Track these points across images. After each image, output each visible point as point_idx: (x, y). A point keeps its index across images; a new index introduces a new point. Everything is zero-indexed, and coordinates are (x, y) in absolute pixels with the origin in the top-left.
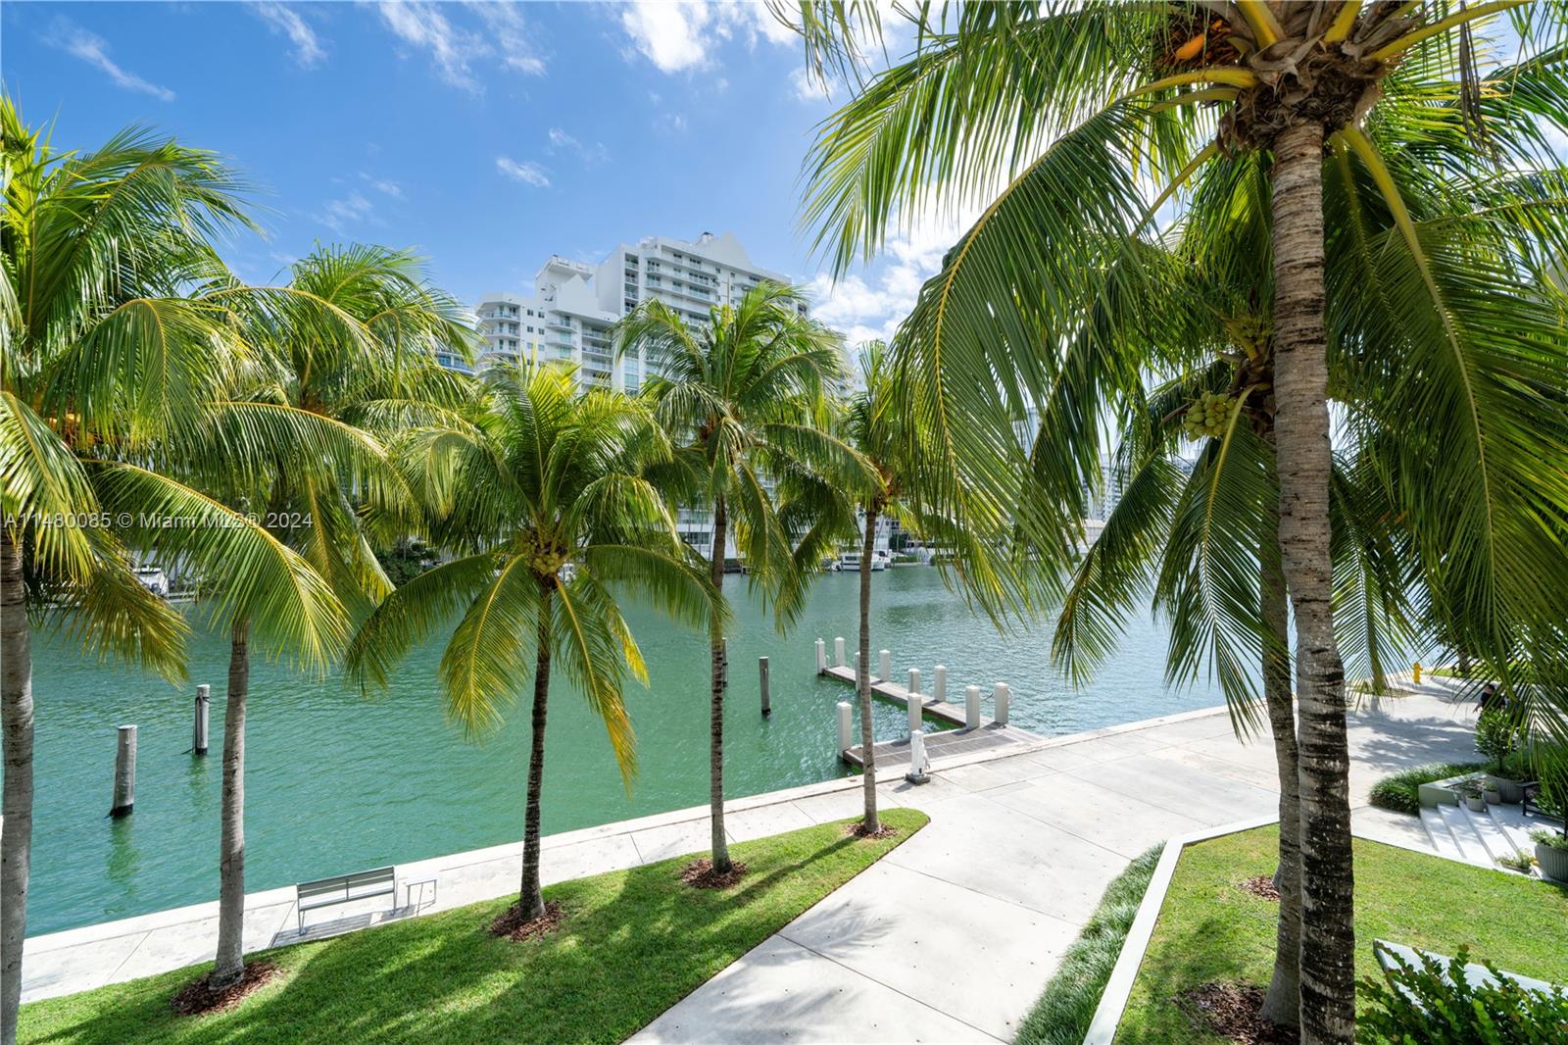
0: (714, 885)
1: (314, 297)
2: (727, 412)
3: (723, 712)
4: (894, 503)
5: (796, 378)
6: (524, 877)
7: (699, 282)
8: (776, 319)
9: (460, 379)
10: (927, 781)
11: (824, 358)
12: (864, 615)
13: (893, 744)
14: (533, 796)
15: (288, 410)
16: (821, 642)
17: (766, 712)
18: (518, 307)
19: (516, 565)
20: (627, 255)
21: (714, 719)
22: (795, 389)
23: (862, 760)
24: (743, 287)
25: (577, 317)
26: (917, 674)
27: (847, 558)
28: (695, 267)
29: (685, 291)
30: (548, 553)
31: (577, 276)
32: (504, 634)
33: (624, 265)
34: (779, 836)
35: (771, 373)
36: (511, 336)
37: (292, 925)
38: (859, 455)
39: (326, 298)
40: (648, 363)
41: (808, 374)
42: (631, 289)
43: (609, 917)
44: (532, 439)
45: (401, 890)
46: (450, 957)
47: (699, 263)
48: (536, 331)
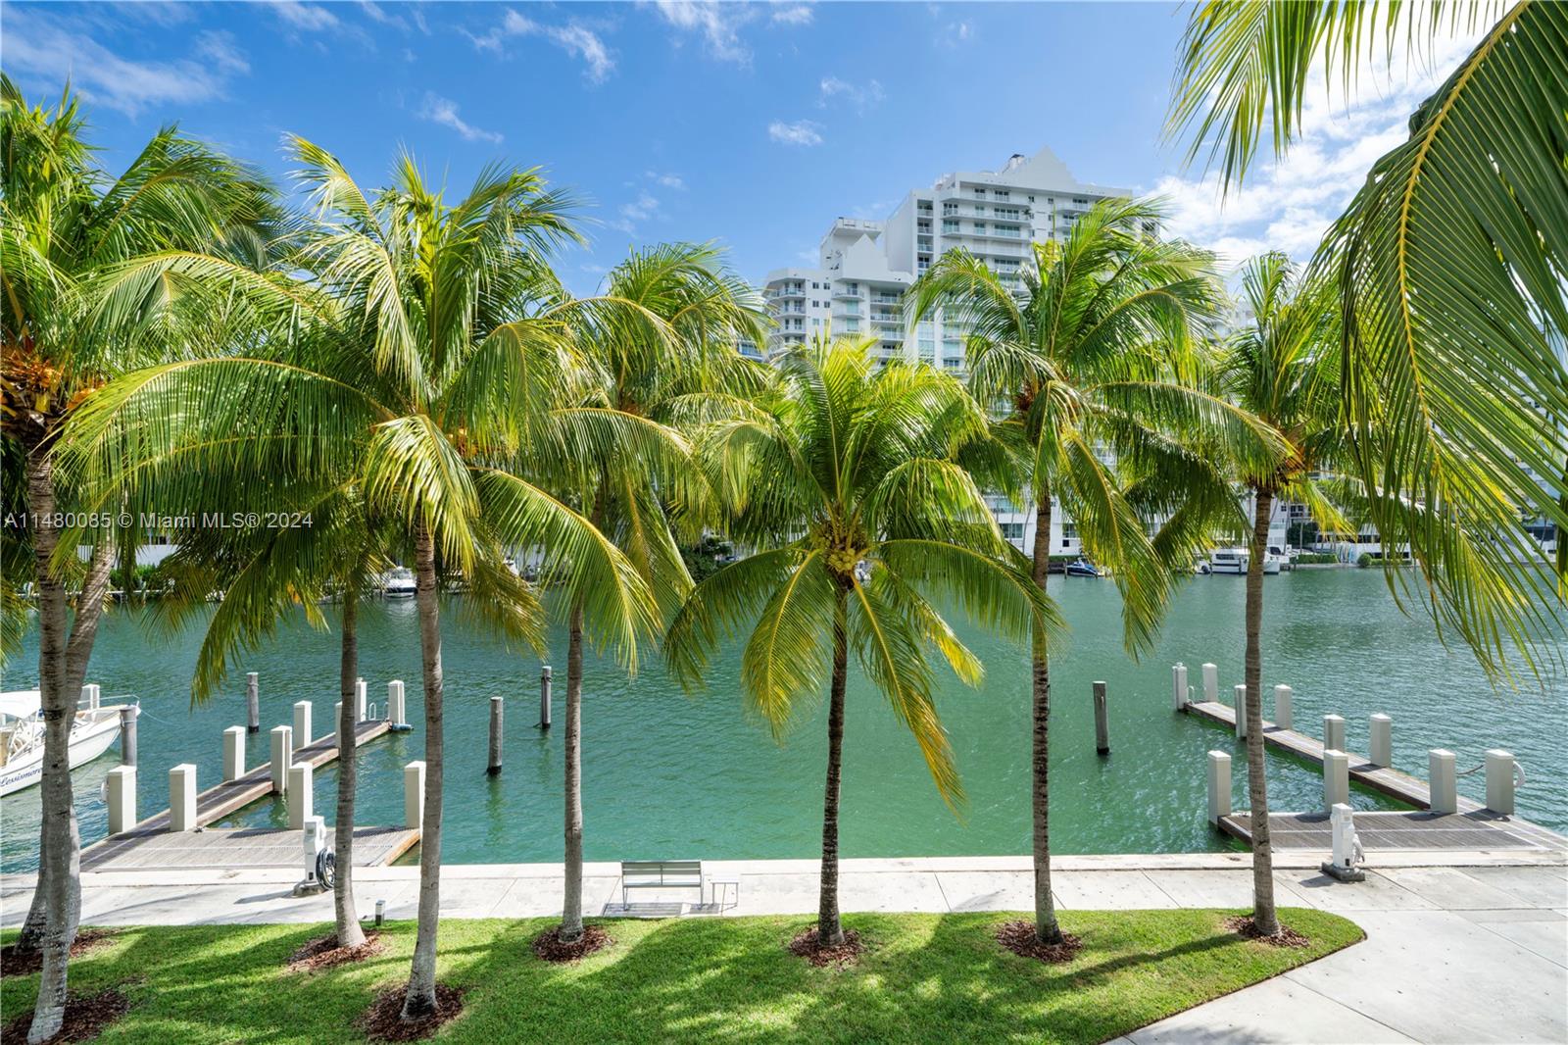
0: (1039, 955)
1: (629, 302)
2: (1053, 374)
3: (1047, 745)
4: (1302, 482)
5: (1149, 321)
6: (822, 899)
7: (1006, 218)
8: (1120, 248)
9: (754, 368)
10: (1360, 879)
11: (1191, 291)
12: (1253, 636)
13: (1302, 819)
14: (831, 812)
15: (611, 414)
16: (1181, 667)
17: (1103, 752)
18: (804, 281)
19: (811, 560)
20: (919, 201)
21: (1036, 753)
22: (1148, 335)
23: (1249, 834)
24: (1068, 215)
25: (864, 282)
26: (1339, 724)
27: (1219, 557)
28: (1003, 200)
29: (990, 232)
30: (843, 549)
31: (865, 236)
32: (801, 633)
33: (916, 213)
34: (1126, 913)
35: (1112, 318)
36: (797, 313)
37: (618, 898)
38: (1245, 414)
39: (637, 300)
40: (945, 325)
41: (1166, 313)
42: (925, 241)
43: (915, 966)
44: (826, 424)
45: (707, 886)
46: (753, 965)
47: (1006, 194)
48: (821, 304)
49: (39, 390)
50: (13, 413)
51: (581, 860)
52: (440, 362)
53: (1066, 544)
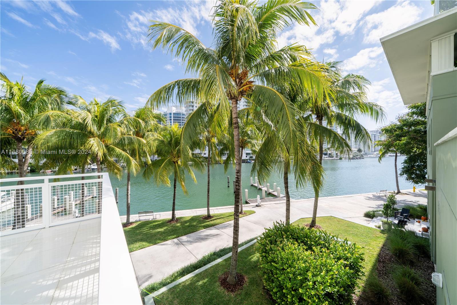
0: (206, 219)
1: (136, 118)
10: (260, 206)
15: (132, 136)
16: (251, 178)
19: (168, 159)
30: (175, 158)
34: (223, 213)
36: (192, 109)
37: (138, 219)
45: (155, 215)
49: (20, 131)
50: (14, 135)
51: (130, 215)
52: (100, 128)
53: (246, 157)
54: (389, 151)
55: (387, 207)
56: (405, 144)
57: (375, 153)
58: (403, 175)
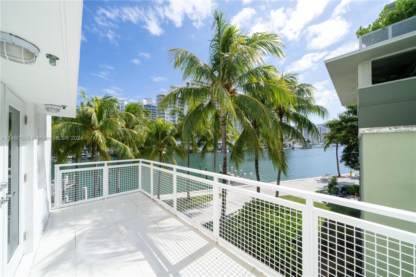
1: (128, 112)
19: (155, 149)
30: (161, 148)
52: (99, 122)
54: (332, 142)
55: (330, 186)
56: (344, 137)
57: (321, 143)
58: (343, 161)
